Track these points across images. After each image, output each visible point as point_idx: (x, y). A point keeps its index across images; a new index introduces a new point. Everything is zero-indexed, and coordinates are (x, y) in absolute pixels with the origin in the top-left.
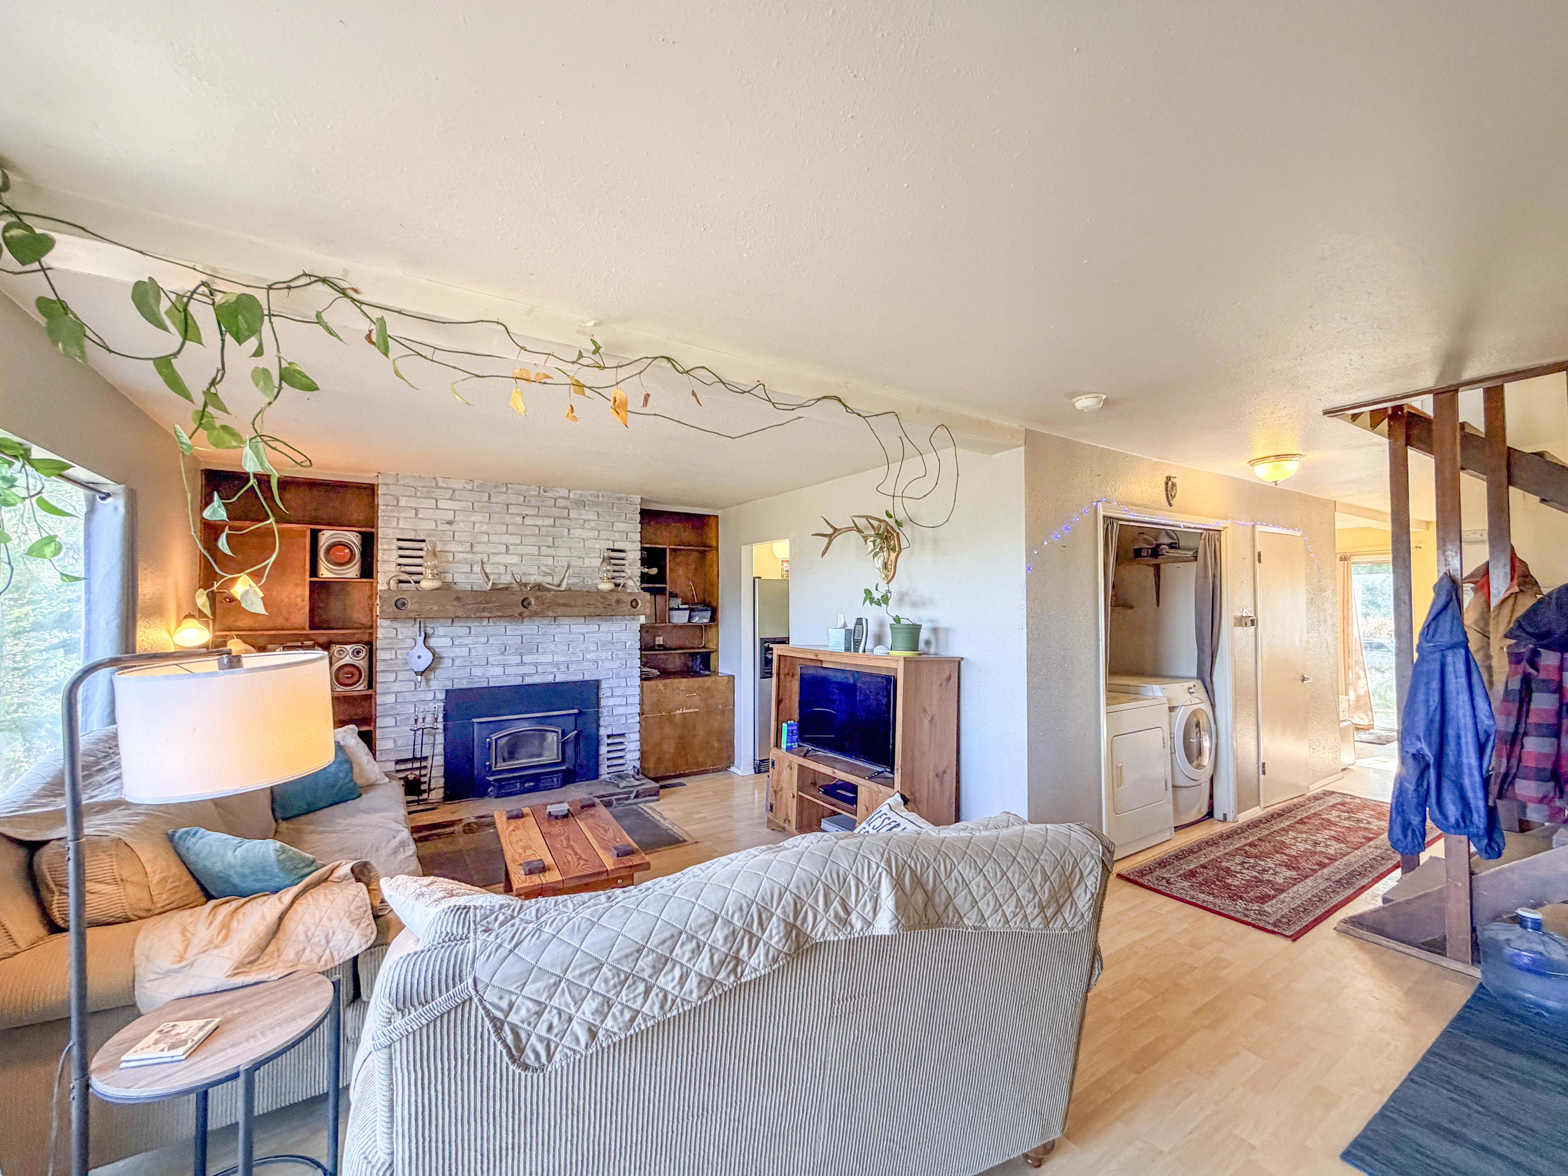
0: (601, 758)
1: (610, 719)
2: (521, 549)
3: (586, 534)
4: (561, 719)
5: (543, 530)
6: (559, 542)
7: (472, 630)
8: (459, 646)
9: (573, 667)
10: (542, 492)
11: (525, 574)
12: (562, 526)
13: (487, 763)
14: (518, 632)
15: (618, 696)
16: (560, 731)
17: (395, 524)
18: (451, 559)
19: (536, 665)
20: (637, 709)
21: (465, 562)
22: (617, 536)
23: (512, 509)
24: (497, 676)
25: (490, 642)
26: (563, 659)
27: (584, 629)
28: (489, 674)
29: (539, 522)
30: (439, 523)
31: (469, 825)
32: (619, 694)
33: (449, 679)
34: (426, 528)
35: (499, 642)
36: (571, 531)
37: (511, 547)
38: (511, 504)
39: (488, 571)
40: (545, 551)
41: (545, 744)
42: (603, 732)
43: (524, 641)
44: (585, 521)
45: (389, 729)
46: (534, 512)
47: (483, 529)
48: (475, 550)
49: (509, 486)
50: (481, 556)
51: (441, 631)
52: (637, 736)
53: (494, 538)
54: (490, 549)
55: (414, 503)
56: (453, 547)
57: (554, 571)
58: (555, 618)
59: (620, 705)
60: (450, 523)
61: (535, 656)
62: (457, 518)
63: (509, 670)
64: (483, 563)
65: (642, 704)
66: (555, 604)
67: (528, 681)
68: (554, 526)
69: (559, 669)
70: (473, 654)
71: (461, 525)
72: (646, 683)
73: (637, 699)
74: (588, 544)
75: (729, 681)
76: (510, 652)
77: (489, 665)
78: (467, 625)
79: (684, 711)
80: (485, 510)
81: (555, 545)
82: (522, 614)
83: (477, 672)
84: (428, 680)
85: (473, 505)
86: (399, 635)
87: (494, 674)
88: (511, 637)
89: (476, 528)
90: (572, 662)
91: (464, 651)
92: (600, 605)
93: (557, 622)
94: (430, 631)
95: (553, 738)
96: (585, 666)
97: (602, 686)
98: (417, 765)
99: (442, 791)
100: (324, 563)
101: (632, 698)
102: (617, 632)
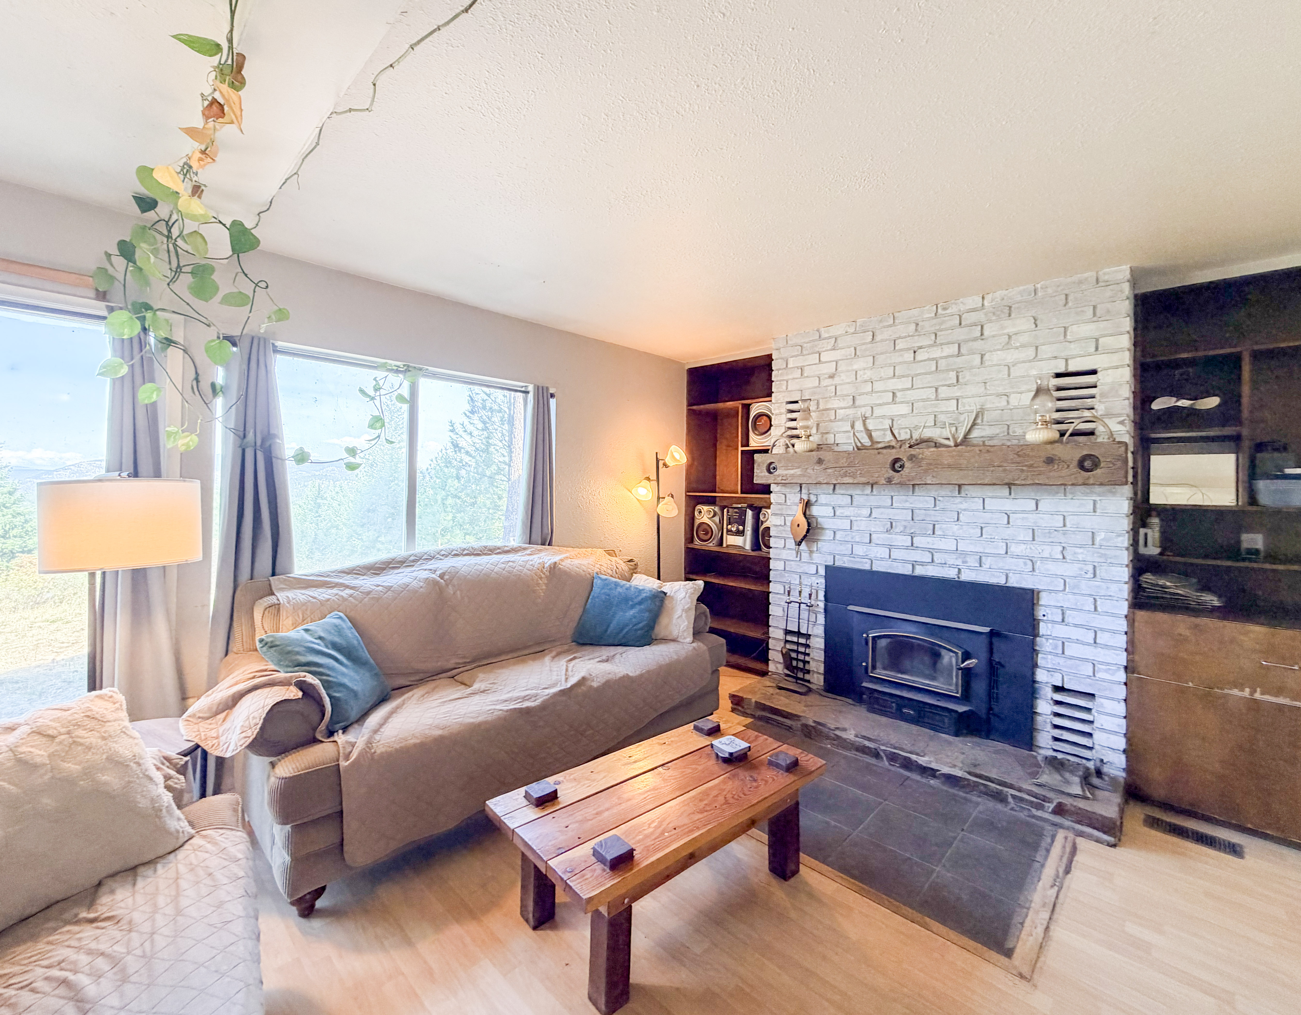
0: (1039, 719)
1: (1059, 662)
2: (912, 395)
3: (1014, 356)
4: (964, 636)
5: (943, 363)
6: (966, 376)
7: (855, 500)
8: (842, 517)
9: (987, 562)
11: (916, 427)
12: (972, 352)
13: (865, 665)
14: (907, 505)
15: (1076, 626)
16: (962, 653)
17: (784, 388)
18: (833, 418)
19: (931, 551)
20: (1122, 658)
21: (846, 419)
23: (901, 345)
24: (882, 559)
25: (874, 515)
26: (972, 548)
27: (1008, 505)
28: (872, 556)
29: (936, 353)
30: (821, 378)
31: (806, 725)
32: (1079, 621)
33: (830, 554)
34: (810, 385)
35: (885, 517)
36: (987, 357)
37: (899, 394)
38: (900, 338)
39: (870, 427)
40: (945, 392)
41: (939, 666)
42: (1041, 676)
43: (916, 517)
44: (1010, 336)
45: (778, 596)
46: (929, 341)
47: (866, 377)
48: (857, 403)
50: (863, 410)
51: (823, 499)
52: (1120, 708)
53: (878, 386)
54: (874, 400)
55: (799, 361)
56: (835, 403)
57: (957, 419)
58: (960, 486)
59: (1078, 641)
60: (832, 377)
61: (929, 539)
62: (839, 369)
63: (896, 554)
64: (864, 419)
65: (1130, 649)
66: (935, 465)
67: (920, 571)
68: (959, 354)
69: (965, 562)
70: (855, 528)
71: (843, 376)
72: (1141, 615)
73: (1122, 640)
74: (1017, 372)
76: (898, 530)
77: (872, 544)
78: (849, 493)
79: (1258, 696)
80: (868, 353)
81: (960, 380)
82: (889, 481)
83: (859, 550)
84: (811, 552)
85: (855, 349)
86: (788, 501)
87: (878, 555)
88: (899, 511)
89: (858, 376)
90: (988, 555)
91: (846, 524)
92: (1013, 467)
93: (963, 494)
94: (813, 498)
95: (949, 658)
96: (1009, 563)
97: (1042, 602)
98: (802, 641)
99: (822, 678)
100: (751, 434)
101: (1108, 635)
102: (1074, 514)
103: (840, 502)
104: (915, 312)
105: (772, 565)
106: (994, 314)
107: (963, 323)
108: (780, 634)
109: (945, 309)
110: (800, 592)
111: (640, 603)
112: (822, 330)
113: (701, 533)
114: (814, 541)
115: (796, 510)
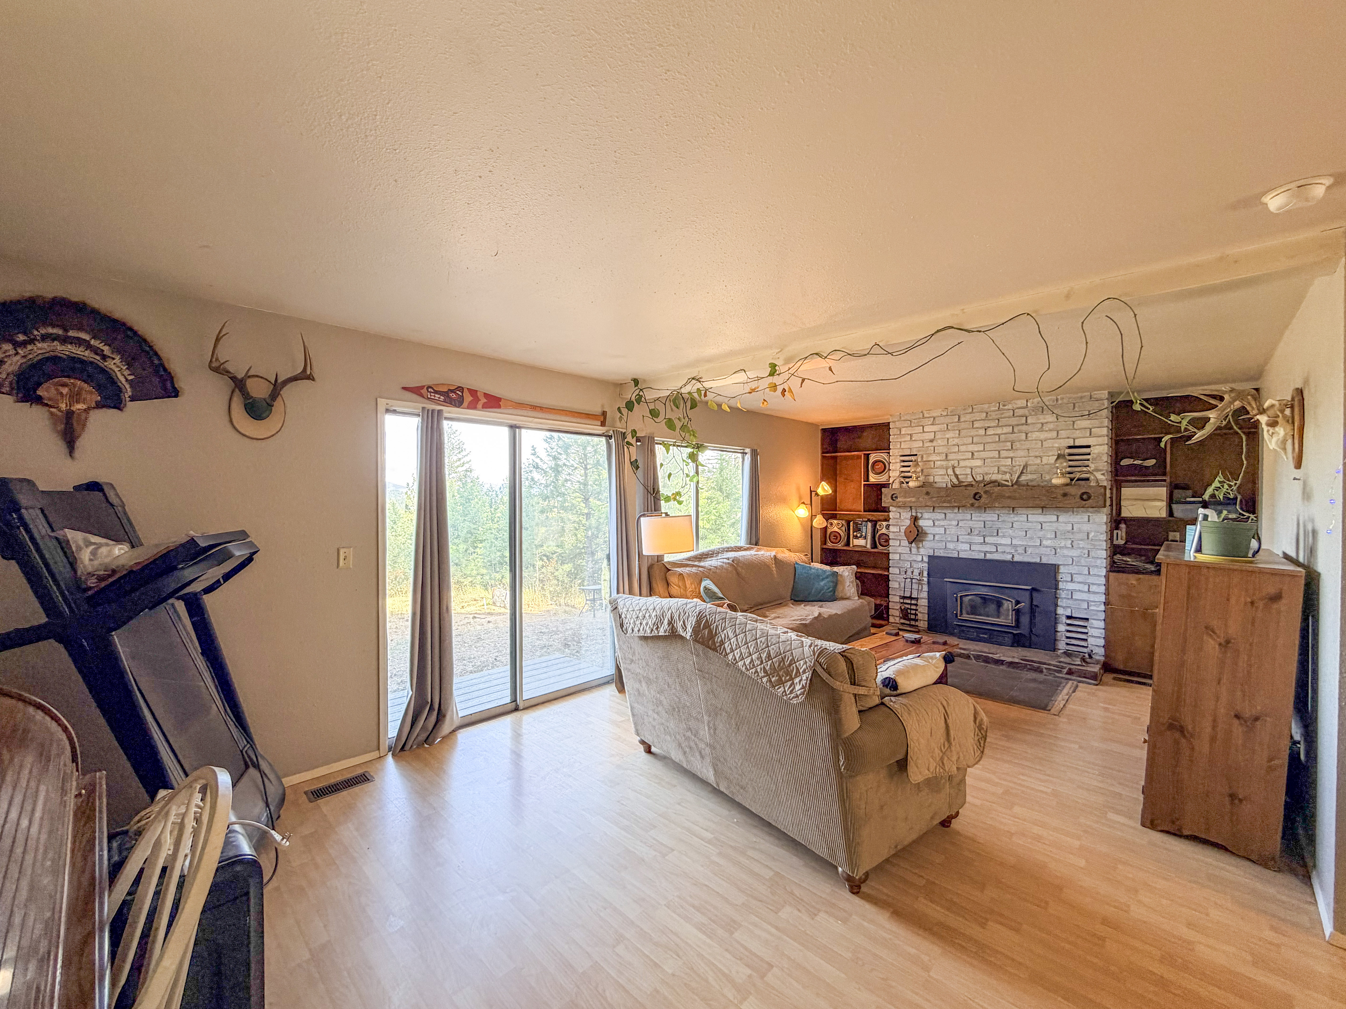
0: (1059, 634)
1: (1070, 602)
2: (984, 455)
3: (1043, 436)
4: (1015, 591)
5: (1003, 437)
6: (1016, 445)
7: (947, 516)
8: (939, 526)
9: (1029, 551)
10: (1002, 406)
11: (987, 474)
12: (1020, 432)
13: (955, 612)
14: (981, 519)
15: (1079, 583)
16: (1014, 601)
17: (899, 446)
18: (933, 466)
19: (996, 545)
20: (1103, 598)
21: (941, 467)
23: (977, 425)
24: (965, 551)
25: (960, 525)
26: (1020, 543)
27: (1042, 518)
28: (959, 549)
29: (999, 431)
30: (924, 442)
32: (1080, 580)
33: (931, 549)
34: (917, 446)
35: (967, 525)
36: (1029, 435)
37: (975, 454)
38: (976, 420)
39: (958, 473)
40: (1004, 454)
41: (1001, 609)
42: (1060, 611)
43: (986, 526)
44: (1042, 424)
45: (896, 576)
46: (994, 423)
47: (954, 443)
48: (949, 458)
49: (974, 407)
50: (952, 462)
51: (926, 515)
52: (1102, 624)
53: (963, 448)
54: (960, 457)
55: (909, 430)
56: (934, 458)
57: (1012, 470)
58: (1014, 508)
59: (1080, 591)
60: (931, 441)
61: (995, 538)
62: (937, 437)
63: (975, 547)
64: (954, 468)
65: (1107, 594)
66: (1000, 496)
67: (989, 556)
68: (1013, 432)
69: (1016, 551)
70: (948, 532)
71: (939, 441)
72: (1113, 575)
73: (1103, 589)
74: (1046, 444)
76: (975, 534)
77: (959, 542)
78: (944, 512)
80: (955, 428)
81: (1014, 447)
82: (972, 505)
83: (951, 546)
84: (918, 548)
85: (947, 426)
87: (963, 548)
88: (976, 522)
89: (949, 442)
90: (1030, 546)
91: (942, 531)
92: (1044, 498)
93: (1015, 512)
94: (919, 515)
95: (1008, 606)
96: (1043, 550)
97: (1060, 571)
98: (913, 602)
99: (926, 623)
100: (871, 474)
101: (1095, 586)
102: (1078, 523)
103: (938, 517)
104: (986, 406)
105: (891, 556)
106: (1033, 411)
107: (1015, 415)
108: (897, 599)
109: (1004, 406)
110: (912, 573)
111: (827, 577)
112: (925, 412)
113: (832, 538)
114: (922, 541)
115: (908, 522)
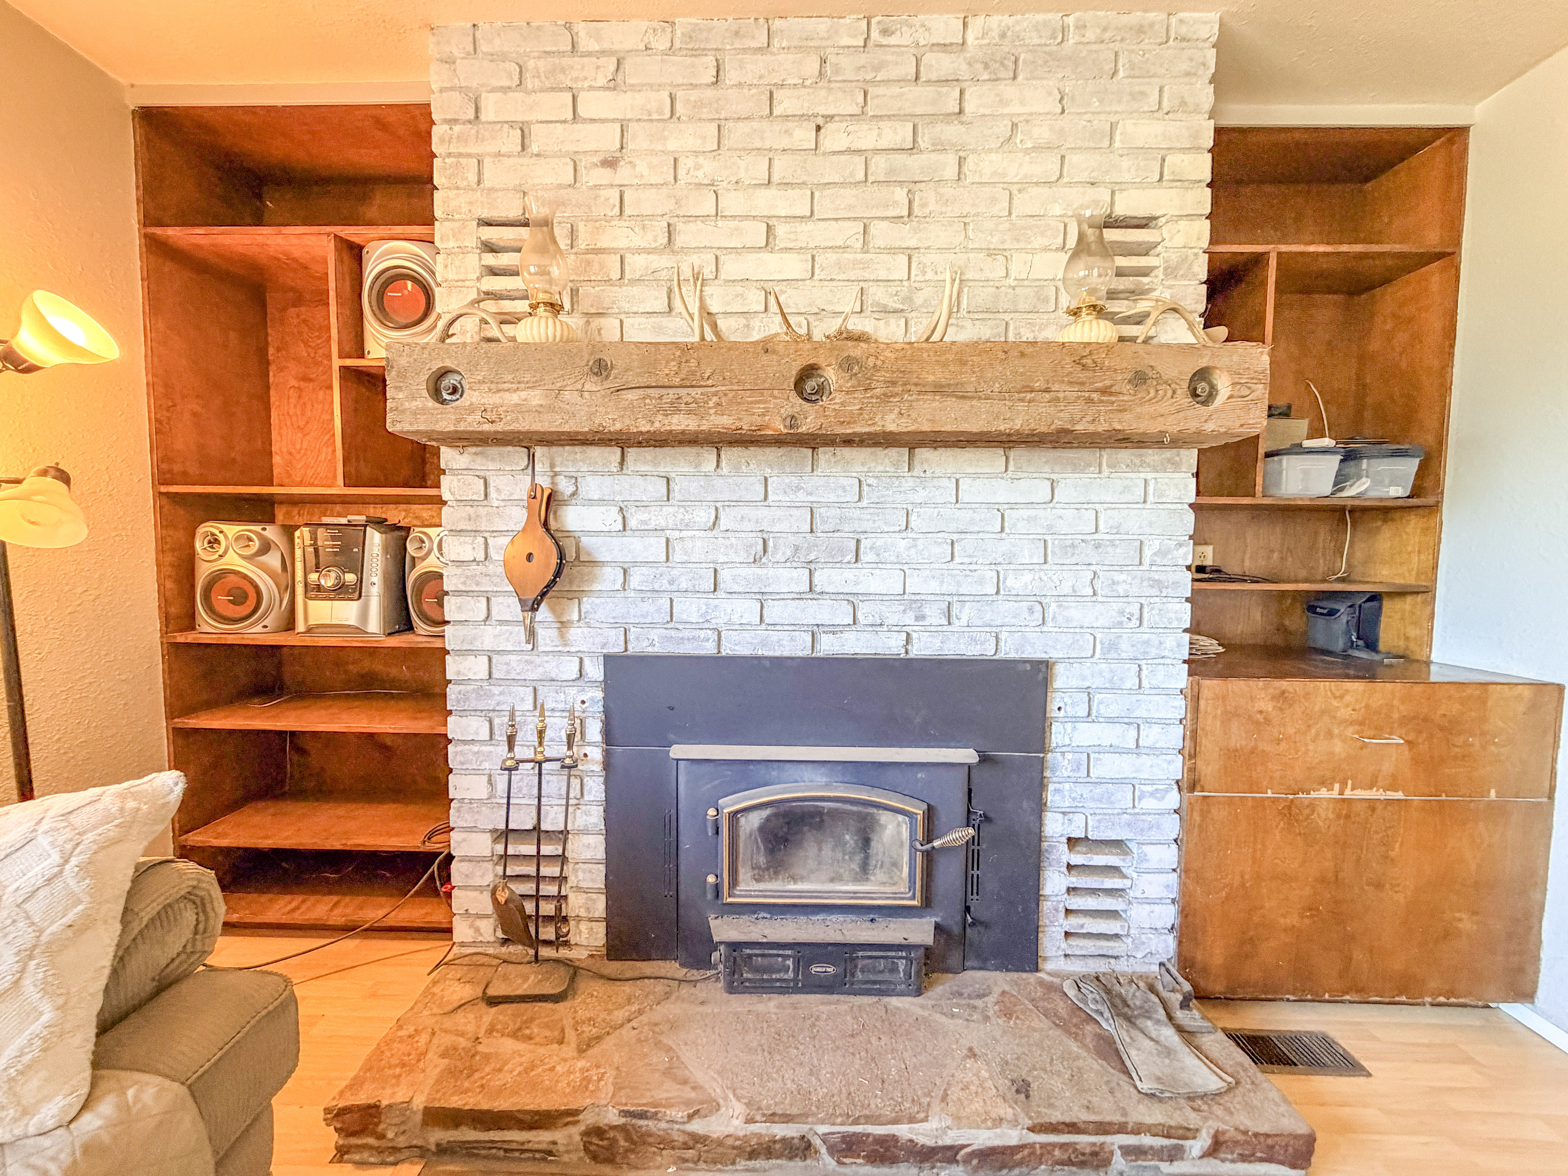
0: (1046, 906)
1: (1080, 791)
2: (810, 234)
3: (1017, 169)
4: (927, 775)
5: (879, 164)
6: (927, 198)
7: (675, 487)
8: (645, 531)
9: (965, 614)
10: (875, 34)
12: (940, 147)
13: (711, 879)
14: (802, 497)
15: (1111, 721)
16: (919, 811)
17: (472, 178)
18: (615, 275)
19: (853, 600)
20: (1176, 768)
21: (652, 279)
22: (1127, 169)
23: (785, 104)
24: (743, 627)
25: (724, 523)
26: (934, 586)
27: (1001, 492)
28: (720, 621)
29: (867, 138)
30: (580, 163)
31: (598, 1131)
32: (1113, 710)
33: (615, 625)
34: (549, 180)
35: (750, 525)
36: (969, 162)
37: (781, 230)
38: (782, 86)
39: (713, 304)
40: (882, 233)
41: (875, 847)
42: (1056, 827)
43: (819, 525)
44: (1014, 123)
45: (475, 748)
46: (849, 104)
47: (701, 175)
48: (680, 241)
49: (776, 24)
50: (695, 259)
51: (592, 487)
52: (1170, 856)
53: (732, 203)
54: (721, 236)
55: (515, 106)
56: (620, 236)
57: (909, 299)
58: (911, 449)
59: (1114, 750)
60: (610, 163)
61: (849, 574)
62: (629, 145)
63: (774, 612)
64: (700, 281)
65: (1190, 750)
66: (905, 386)
67: (829, 646)
68: (914, 148)
69: (920, 618)
70: (677, 555)
71: (642, 167)
72: (1211, 686)
73: (1175, 736)
74: (1025, 204)
75: (1534, 707)
76: (779, 557)
77: (720, 594)
78: (662, 469)
79: (1348, 794)
80: (705, 113)
81: (916, 211)
83: (689, 610)
84: (563, 625)
85: (672, 98)
86: (493, 494)
87: (735, 618)
88: (780, 513)
89: (681, 172)
90: (963, 599)
91: (655, 549)
93: (917, 465)
94: (565, 487)
95: (896, 828)
96: (1004, 611)
97: (1055, 684)
98: (547, 849)
99: (600, 929)
100: (371, 325)
101: (1156, 729)
102: (1112, 505)
103: (637, 495)
104: (822, 26)
105: (453, 667)
106: (986, 66)
107: (923, 77)
108: (482, 845)
109: (885, 32)
110: (541, 733)
112: (581, 28)
113: (221, 600)
114: (576, 595)
115: (518, 517)
